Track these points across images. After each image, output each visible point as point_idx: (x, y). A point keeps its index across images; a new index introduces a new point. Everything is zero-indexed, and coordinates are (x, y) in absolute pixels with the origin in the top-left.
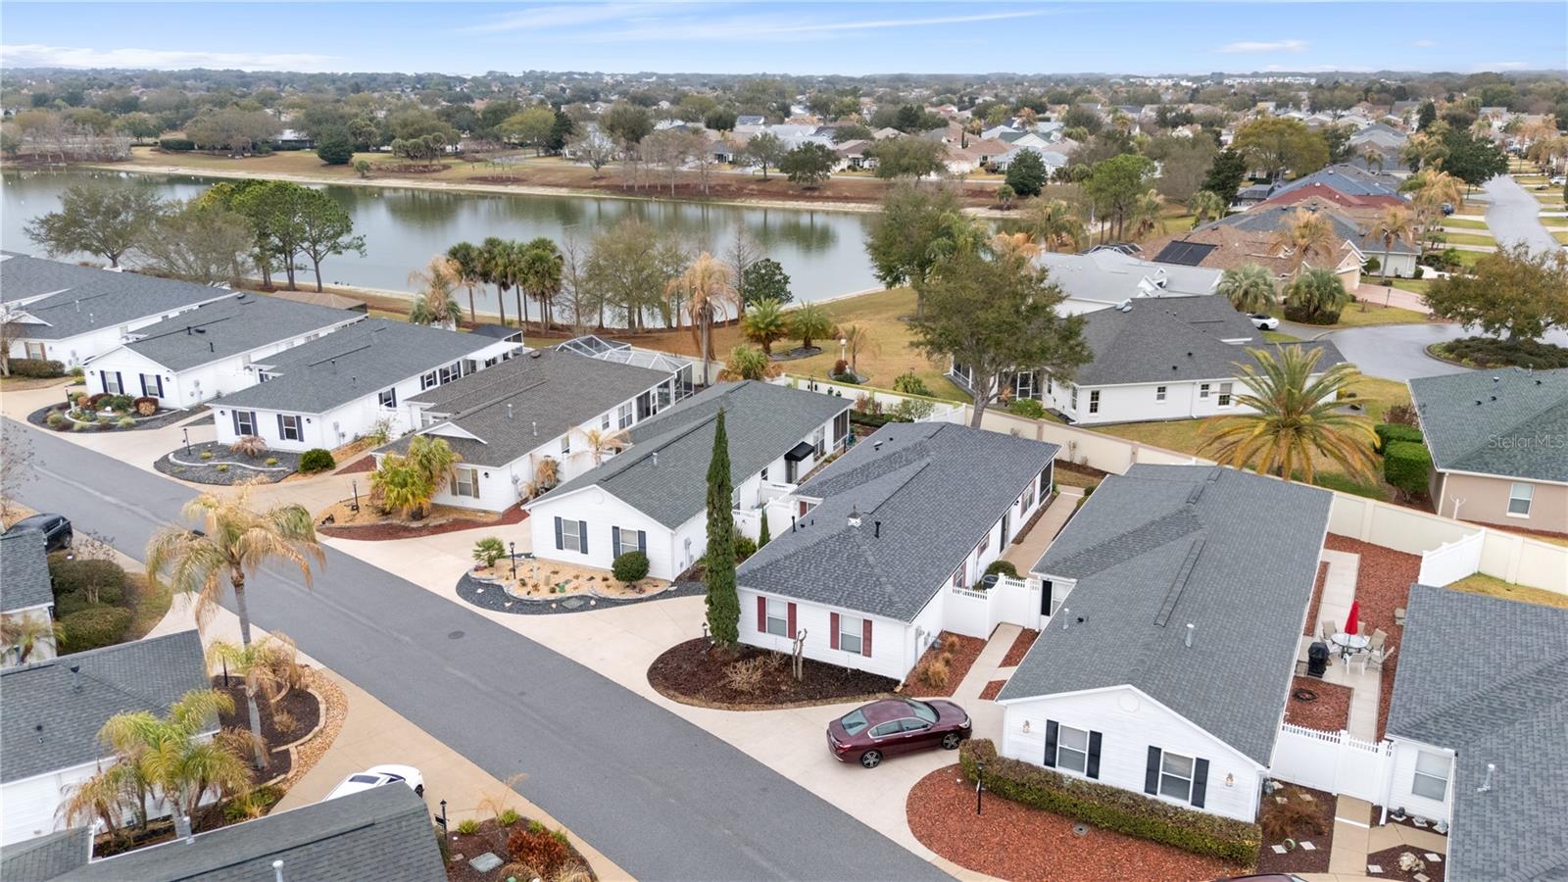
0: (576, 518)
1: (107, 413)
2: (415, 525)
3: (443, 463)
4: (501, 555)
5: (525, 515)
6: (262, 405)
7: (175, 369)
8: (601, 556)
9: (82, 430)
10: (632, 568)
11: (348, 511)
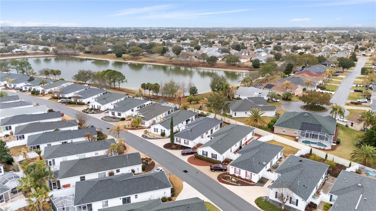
0: (157, 128)
1: (93, 111)
2: (136, 128)
3: (140, 120)
4: (147, 132)
5: (150, 127)
6: (115, 111)
7: (103, 105)
8: (159, 133)
9: (90, 113)
10: (163, 134)
11: (128, 126)
